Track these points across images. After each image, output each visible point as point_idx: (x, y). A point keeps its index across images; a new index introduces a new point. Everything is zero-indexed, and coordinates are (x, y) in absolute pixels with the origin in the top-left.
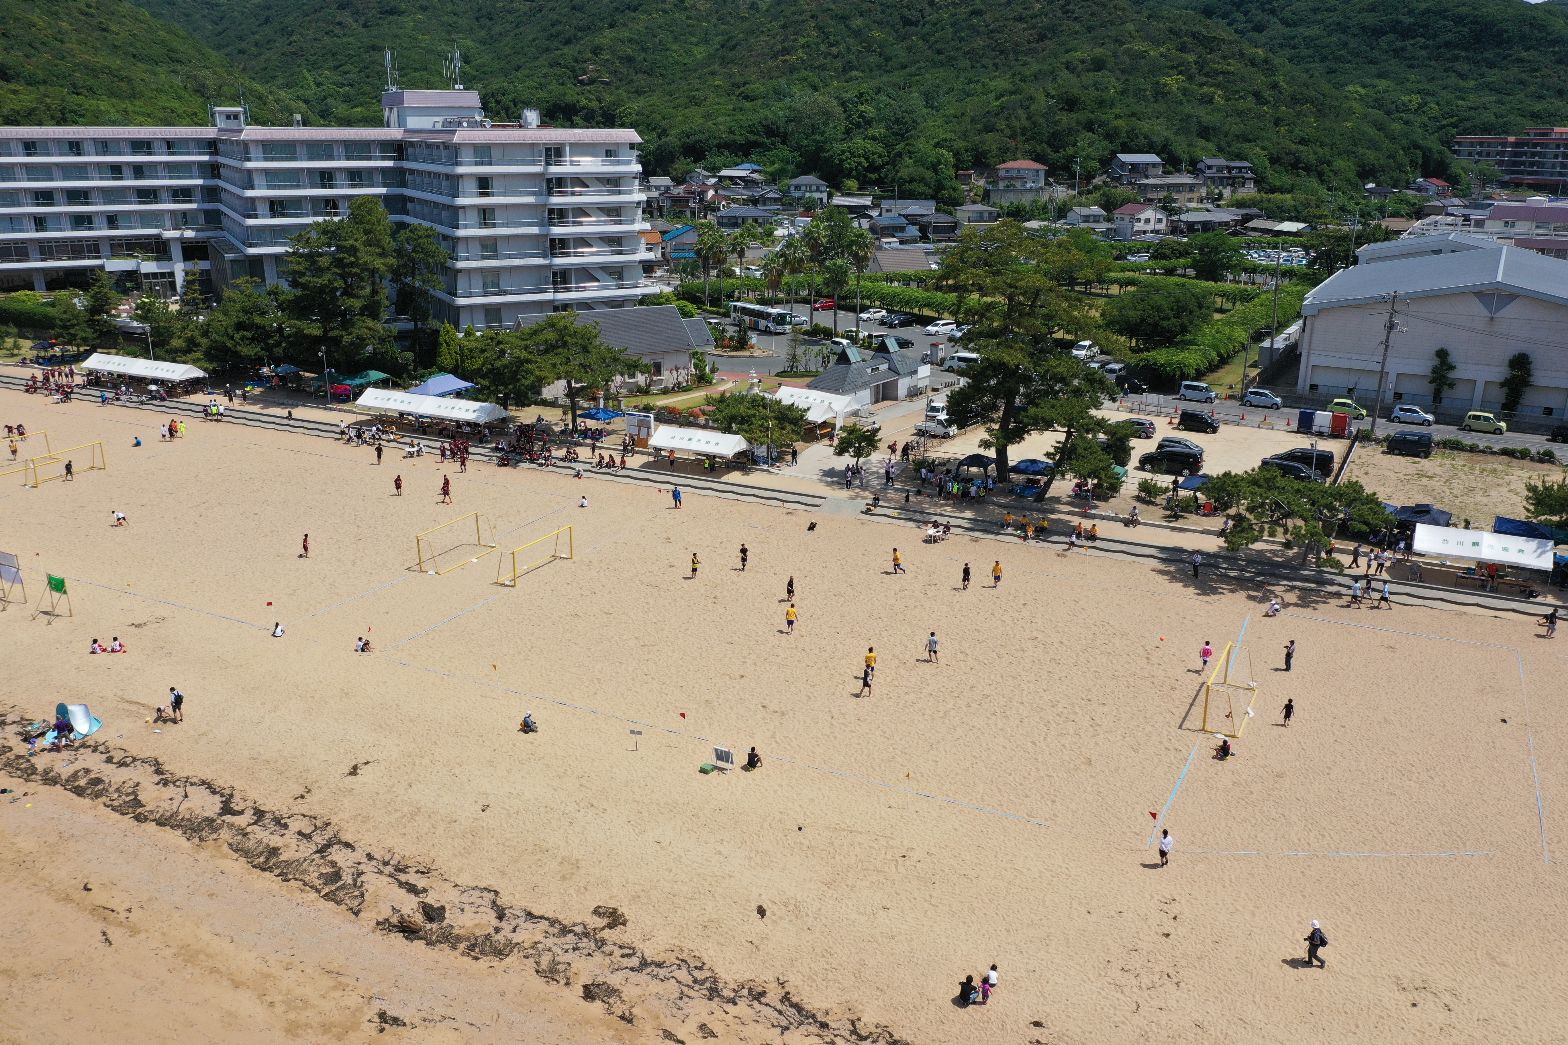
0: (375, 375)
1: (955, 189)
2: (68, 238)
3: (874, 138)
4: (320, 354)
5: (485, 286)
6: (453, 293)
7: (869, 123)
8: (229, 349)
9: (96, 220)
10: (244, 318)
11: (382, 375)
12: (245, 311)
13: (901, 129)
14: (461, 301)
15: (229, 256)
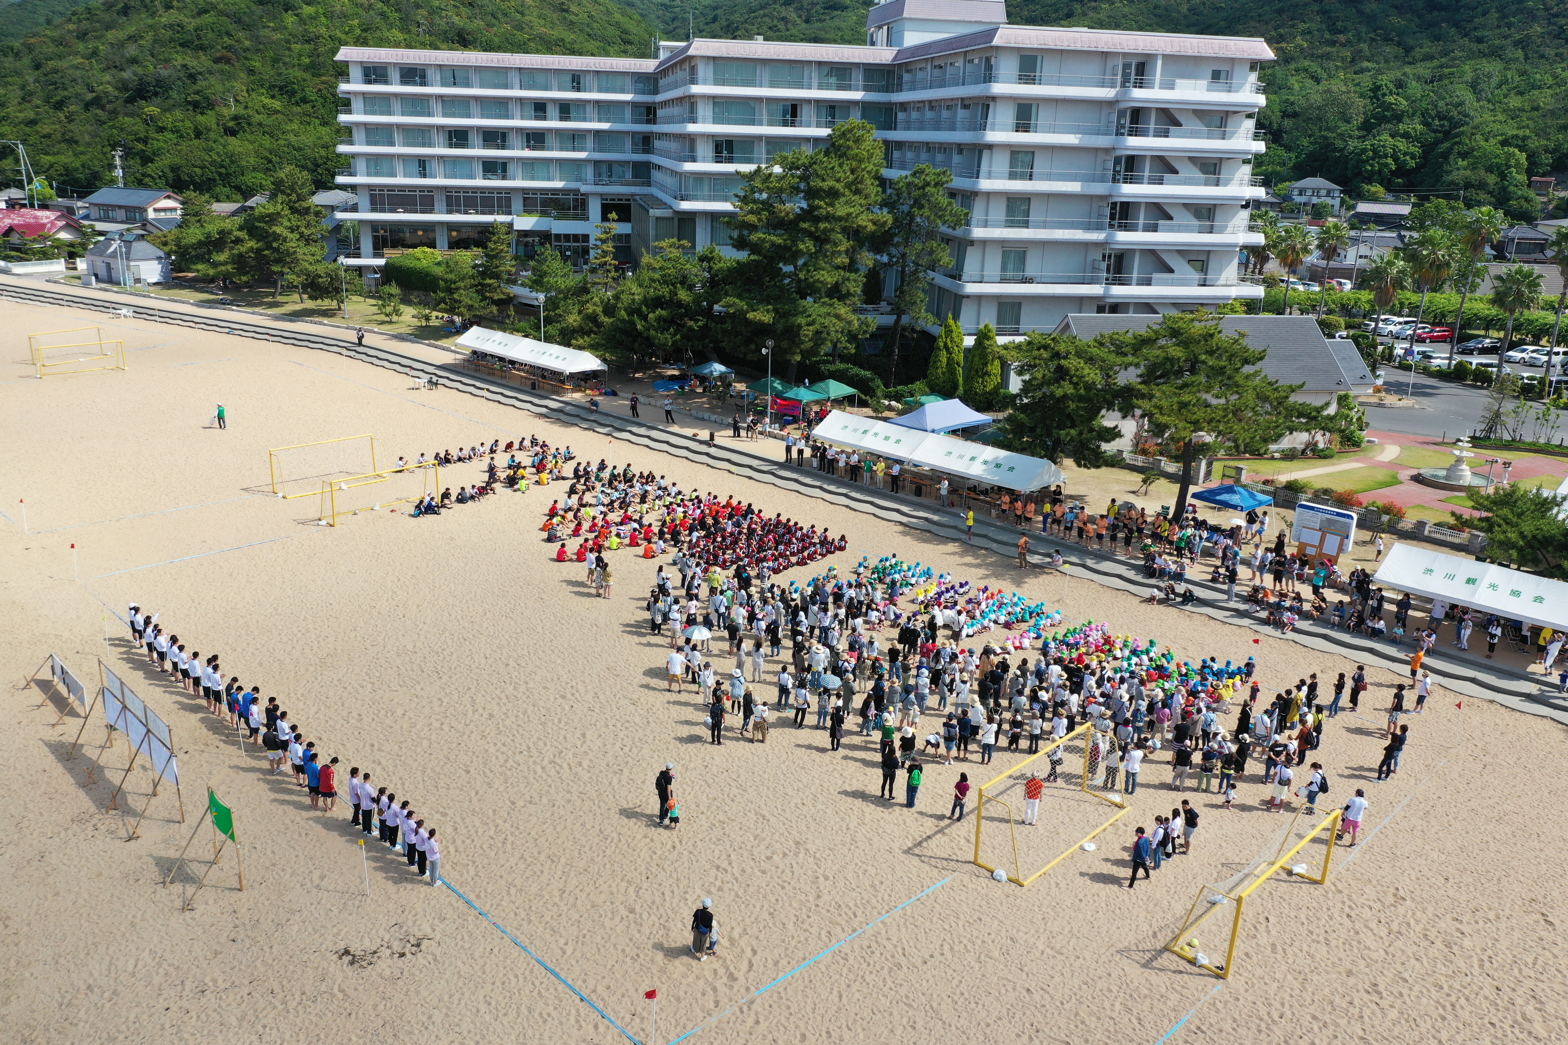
0: (837, 389)
1: (1527, 200)
2: (478, 188)
3: (1406, 136)
4: (764, 351)
5: (1004, 268)
6: (956, 275)
7: (1398, 118)
8: (639, 334)
9: (511, 168)
10: (665, 291)
11: (848, 390)
12: (665, 281)
13: (1442, 126)
14: (971, 288)
15: (654, 212)
